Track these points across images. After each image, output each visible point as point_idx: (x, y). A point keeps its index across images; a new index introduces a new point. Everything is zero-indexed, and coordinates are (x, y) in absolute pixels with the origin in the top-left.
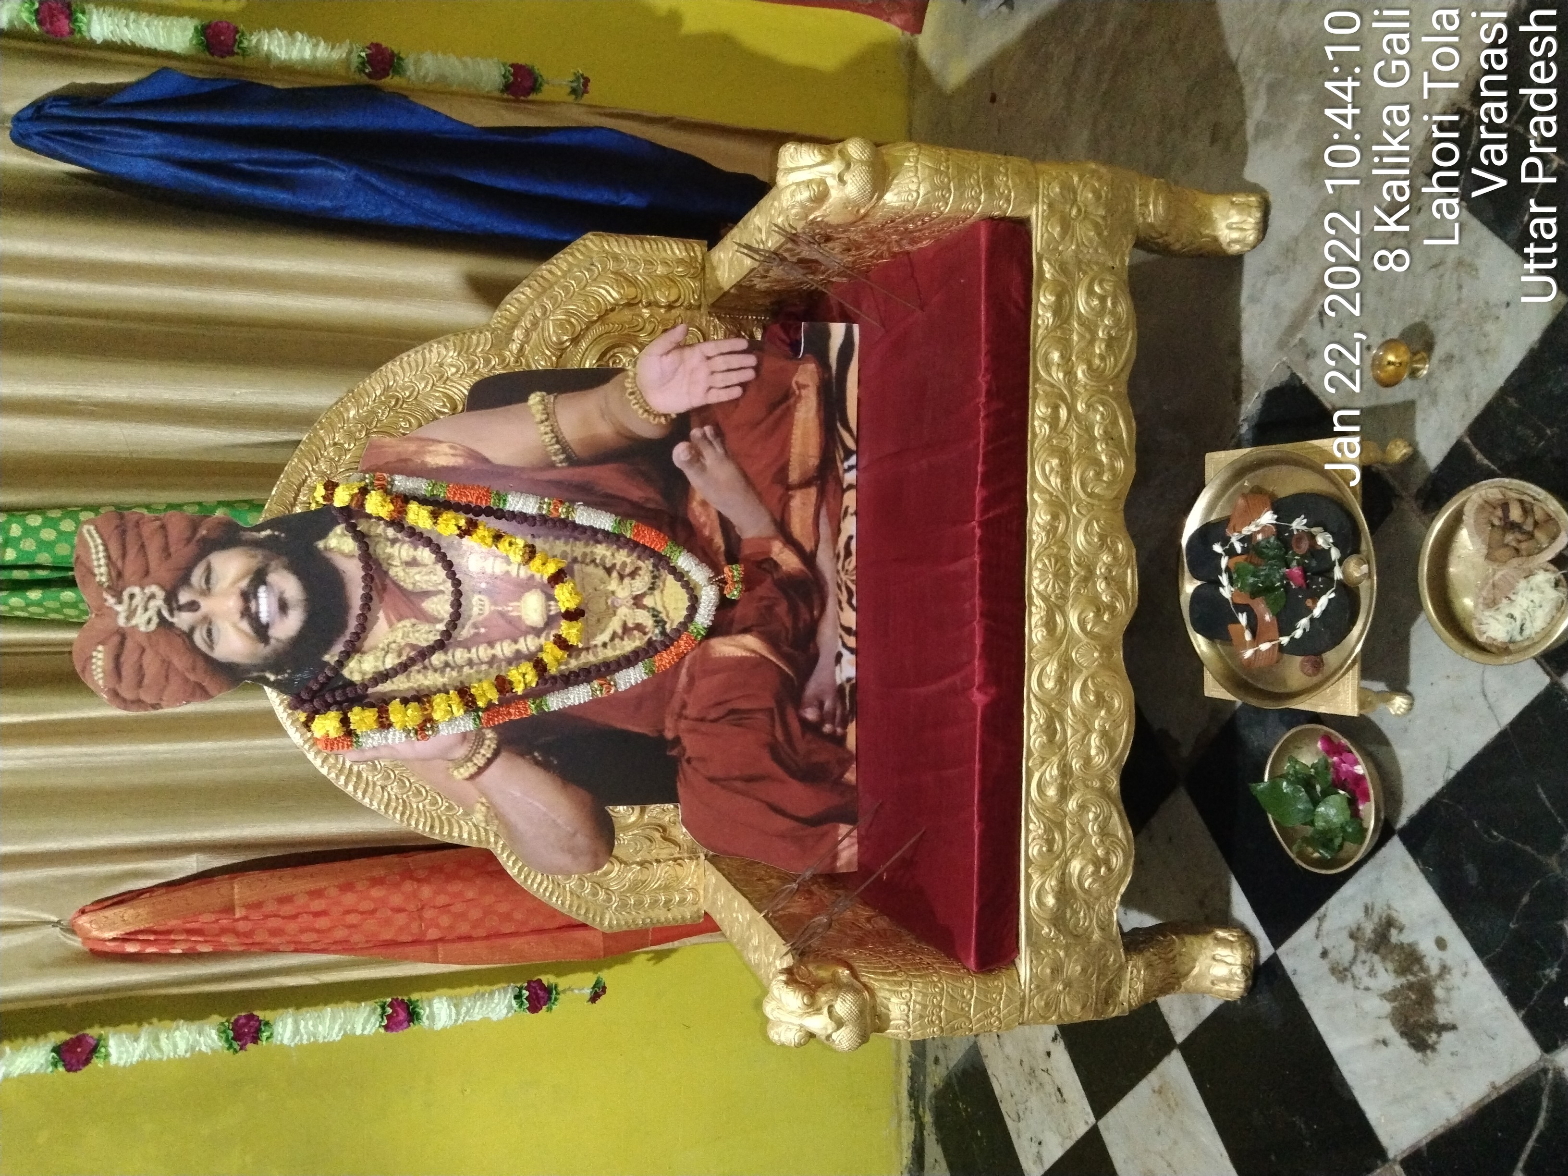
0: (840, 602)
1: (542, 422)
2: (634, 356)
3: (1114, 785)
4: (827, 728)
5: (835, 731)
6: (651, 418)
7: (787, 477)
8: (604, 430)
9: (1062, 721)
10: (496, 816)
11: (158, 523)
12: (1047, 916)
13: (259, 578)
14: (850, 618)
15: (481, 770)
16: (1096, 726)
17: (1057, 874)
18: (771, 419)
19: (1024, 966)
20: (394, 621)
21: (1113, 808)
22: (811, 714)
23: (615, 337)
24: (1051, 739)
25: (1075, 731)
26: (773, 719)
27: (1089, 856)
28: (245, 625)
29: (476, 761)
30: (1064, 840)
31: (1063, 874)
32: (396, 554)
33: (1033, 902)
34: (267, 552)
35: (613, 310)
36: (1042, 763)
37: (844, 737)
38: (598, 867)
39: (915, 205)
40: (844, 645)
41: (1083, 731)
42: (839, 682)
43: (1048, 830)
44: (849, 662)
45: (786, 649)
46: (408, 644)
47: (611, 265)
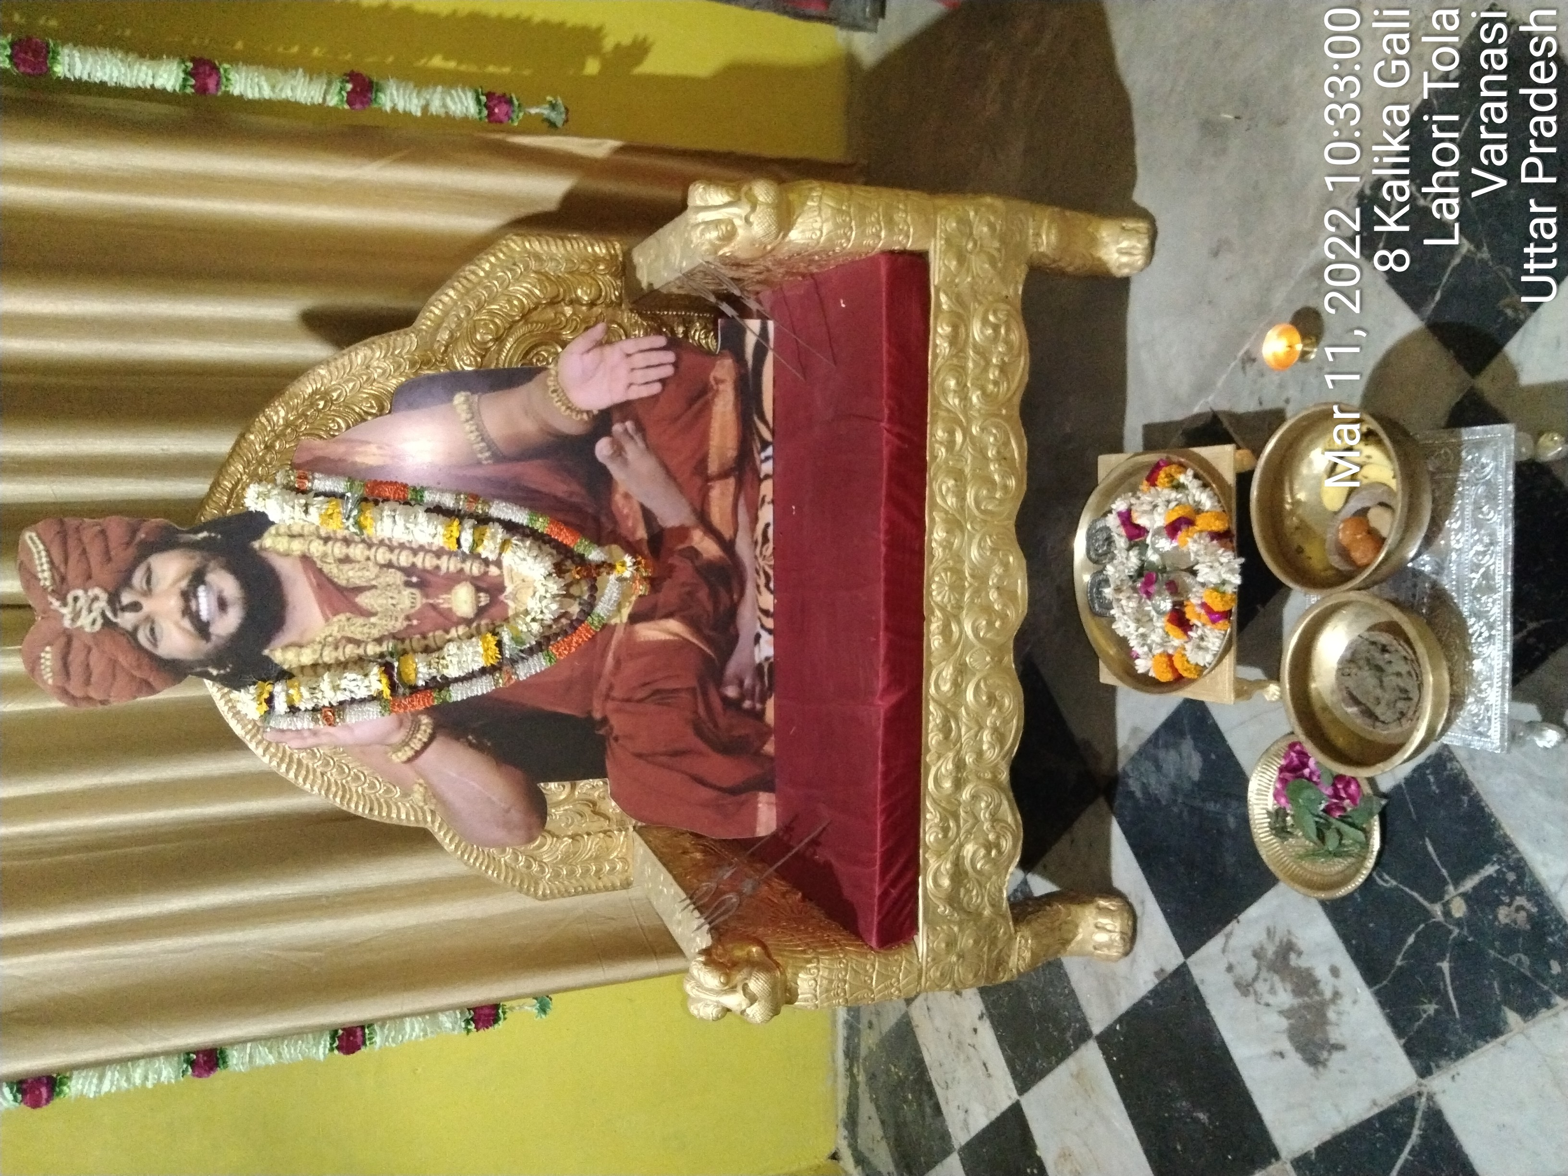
0: (758, 587)
1: (467, 421)
2: (557, 354)
3: (1004, 776)
4: (747, 704)
5: (754, 708)
6: (574, 414)
7: (706, 468)
8: (528, 427)
9: (957, 720)
10: (434, 796)
11: (98, 528)
12: (942, 896)
13: (198, 578)
14: (768, 601)
15: (418, 754)
16: (988, 723)
17: (951, 857)
18: (690, 414)
19: (921, 941)
20: (330, 616)
21: (1003, 797)
22: (731, 692)
23: (536, 336)
24: (947, 737)
25: (969, 729)
26: (695, 698)
27: (981, 840)
28: (186, 623)
29: (412, 745)
30: (958, 827)
31: (958, 858)
32: (330, 552)
33: (930, 883)
34: (205, 554)
35: (535, 309)
36: (939, 758)
37: (763, 711)
38: (531, 839)
39: (818, 243)
40: (763, 626)
41: (976, 729)
42: (757, 661)
43: (944, 819)
44: (767, 642)
45: (707, 632)
46: (343, 637)
47: (533, 264)
